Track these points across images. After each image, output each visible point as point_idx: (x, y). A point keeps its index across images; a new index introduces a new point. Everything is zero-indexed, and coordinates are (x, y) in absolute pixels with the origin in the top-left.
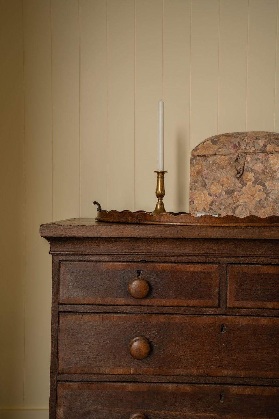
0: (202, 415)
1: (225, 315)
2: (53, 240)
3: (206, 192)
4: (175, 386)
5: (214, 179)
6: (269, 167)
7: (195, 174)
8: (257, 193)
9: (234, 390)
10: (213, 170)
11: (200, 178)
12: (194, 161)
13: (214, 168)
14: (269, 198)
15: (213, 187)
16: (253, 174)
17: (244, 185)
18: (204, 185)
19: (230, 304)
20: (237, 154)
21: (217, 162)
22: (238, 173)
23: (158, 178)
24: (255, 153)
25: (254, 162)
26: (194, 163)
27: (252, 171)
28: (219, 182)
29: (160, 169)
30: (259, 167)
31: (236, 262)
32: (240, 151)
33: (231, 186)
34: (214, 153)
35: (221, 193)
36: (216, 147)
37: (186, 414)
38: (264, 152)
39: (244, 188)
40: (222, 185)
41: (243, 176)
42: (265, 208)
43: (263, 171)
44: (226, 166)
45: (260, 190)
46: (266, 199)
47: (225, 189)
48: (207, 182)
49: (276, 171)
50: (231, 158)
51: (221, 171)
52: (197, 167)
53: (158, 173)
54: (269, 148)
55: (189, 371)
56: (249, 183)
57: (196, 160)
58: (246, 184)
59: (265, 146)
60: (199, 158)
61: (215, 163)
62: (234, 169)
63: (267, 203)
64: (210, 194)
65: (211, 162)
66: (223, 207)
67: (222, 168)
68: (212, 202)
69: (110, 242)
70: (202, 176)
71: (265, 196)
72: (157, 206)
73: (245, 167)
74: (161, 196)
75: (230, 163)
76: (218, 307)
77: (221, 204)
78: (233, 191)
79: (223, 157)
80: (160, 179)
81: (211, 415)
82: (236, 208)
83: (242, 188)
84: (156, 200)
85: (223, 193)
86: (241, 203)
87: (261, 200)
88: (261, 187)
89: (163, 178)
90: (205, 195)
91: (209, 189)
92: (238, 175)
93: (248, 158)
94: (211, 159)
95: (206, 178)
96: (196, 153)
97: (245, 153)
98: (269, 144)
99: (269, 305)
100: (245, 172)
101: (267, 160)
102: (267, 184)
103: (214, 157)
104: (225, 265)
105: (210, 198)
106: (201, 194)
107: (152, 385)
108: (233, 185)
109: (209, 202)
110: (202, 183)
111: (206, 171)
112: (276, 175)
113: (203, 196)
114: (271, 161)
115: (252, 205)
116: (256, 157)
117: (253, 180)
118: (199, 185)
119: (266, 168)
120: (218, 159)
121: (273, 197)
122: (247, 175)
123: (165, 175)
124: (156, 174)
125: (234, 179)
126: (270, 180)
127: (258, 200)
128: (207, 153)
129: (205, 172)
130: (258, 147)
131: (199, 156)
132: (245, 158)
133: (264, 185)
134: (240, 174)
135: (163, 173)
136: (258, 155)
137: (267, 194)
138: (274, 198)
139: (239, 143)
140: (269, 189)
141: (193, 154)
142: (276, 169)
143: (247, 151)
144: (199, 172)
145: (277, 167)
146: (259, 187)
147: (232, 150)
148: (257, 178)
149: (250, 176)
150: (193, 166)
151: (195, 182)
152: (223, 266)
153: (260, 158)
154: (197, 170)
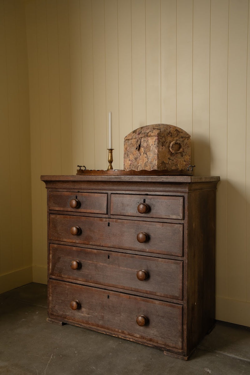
0: (101, 264)
1: (110, 218)
2: (47, 182)
3: (128, 159)
4: (91, 250)
5: (131, 152)
8: (145, 158)
9: (114, 254)
11: (126, 152)
12: (125, 142)
13: (131, 146)
15: (131, 156)
17: (141, 154)
18: (128, 156)
19: (112, 213)
21: (132, 143)
23: (109, 152)
25: (144, 142)
29: (110, 148)
30: (145, 144)
31: (115, 193)
32: (140, 137)
33: (136, 156)
34: (132, 138)
36: (133, 135)
37: (95, 263)
38: (148, 136)
39: (140, 156)
40: (133, 155)
41: (140, 150)
42: (147, 166)
43: (146, 147)
46: (147, 162)
47: (134, 157)
48: (129, 153)
50: (136, 140)
51: (133, 147)
53: (109, 150)
54: (149, 134)
56: (142, 153)
59: (148, 133)
61: (131, 143)
63: (148, 164)
64: (130, 160)
66: (134, 167)
68: (130, 164)
70: (127, 151)
71: (147, 160)
72: (109, 167)
73: (141, 145)
74: (111, 162)
76: (107, 214)
77: (133, 165)
78: (137, 158)
79: (134, 140)
81: (105, 264)
82: (138, 167)
84: (108, 164)
85: (134, 159)
86: (140, 165)
89: (111, 153)
91: (129, 157)
92: (137, 149)
93: (142, 140)
96: (126, 138)
97: (142, 138)
98: (150, 132)
101: (148, 141)
102: (148, 153)
103: (131, 140)
105: (130, 162)
107: (82, 248)
108: (137, 155)
109: (129, 164)
111: (128, 148)
113: (127, 161)
115: (143, 166)
117: (143, 152)
118: (126, 155)
119: (147, 145)
123: (113, 151)
125: (137, 152)
126: (149, 152)
127: (145, 162)
128: (129, 138)
130: (146, 134)
131: (127, 140)
132: (140, 140)
133: (147, 155)
134: (139, 148)
135: (111, 150)
136: (145, 138)
138: (150, 161)
139: (140, 132)
140: (148, 156)
141: (125, 139)
142: (151, 146)
143: (142, 136)
144: (126, 149)
145: (151, 144)
146: (145, 155)
147: (137, 136)
148: (145, 151)
149: (142, 149)
150: (124, 145)
151: (125, 154)
152: (109, 194)
153: (146, 140)
154: (126, 147)
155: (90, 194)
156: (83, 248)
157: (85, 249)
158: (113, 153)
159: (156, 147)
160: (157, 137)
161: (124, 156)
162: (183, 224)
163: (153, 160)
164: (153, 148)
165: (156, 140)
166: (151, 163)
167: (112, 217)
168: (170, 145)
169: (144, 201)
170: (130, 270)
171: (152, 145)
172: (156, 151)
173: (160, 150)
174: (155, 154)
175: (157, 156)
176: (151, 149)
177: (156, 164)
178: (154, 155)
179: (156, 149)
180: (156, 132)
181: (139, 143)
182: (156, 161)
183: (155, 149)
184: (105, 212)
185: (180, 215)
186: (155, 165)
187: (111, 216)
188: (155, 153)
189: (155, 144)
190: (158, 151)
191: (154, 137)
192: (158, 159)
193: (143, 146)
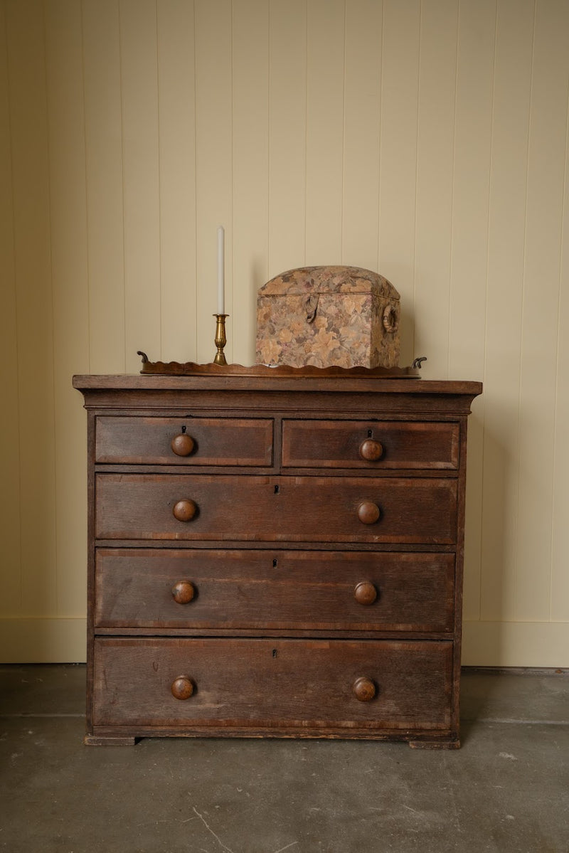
0: (254, 581)
1: (280, 475)
2: (87, 392)
3: (275, 340)
4: (224, 552)
5: (284, 325)
6: (343, 311)
7: (263, 319)
8: (331, 340)
9: (289, 555)
10: (282, 313)
11: (268, 323)
12: (262, 302)
13: (284, 311)
14: (343, 347)
15: (282, 333)
16: (326, 319)
17: (317, 331)
18: (273, 332)
19: (284, 464)
20: (309, 295)
21: (287, 303)
22: (309, 318)
23: (218, 323)
24: (329, 293)
25: (328, 304)
26: (262, 304)
27: (325, 315)
28: (289, 328)
29: (220, 313)
30: (332, 310)
31: (292, 417)
32: (313, 291)
33: (302, 333)
34: (284, 293)
35: (291, 342)
36: (287, 285)
37: (237, 580)
38: (339, 292)
39: (316, 335)
40: (292, 332)
41: (315, 321)
42: (338, 359)
43: (336, 314)
44: (298, 309)
45: (334, 338)
46: (339, 348)
47: (295, 336)
48: (276, 328)
49: (350, 316)
50: (302, 300)
51: (291, 314)
52: (265, 310)
53: (218, 317)
54: (344, 288)
55: (240, 535)
56: (322, 330)
57: (264, 301)
58: (319, 330)
59: (340, 285)
60: (267, 298)
61: (285, 305)
62: (305, 313)
63: (341, 353)
64: (279, 343)
65: (280, 304)
66: (294, 358)
67: (293, 311)
68: (282, 352)
69: (152, 394)
70: (271, 321)
71: (339, 345)
72: (216, 357)
73: (318, 311)
74: (221, 345)
75: (301, 305)
76: (272, 466)
77: (292, 355)
78: (305, 339)
79: (294, 298)
80: (220, 324)
81: (263, 581)
82: (308, 359)
83: (314, 335)
84: (215, 349)
85: (294, 341)
86: (313, 354)
87: (334, 349)
88: (335, 335)
89: (223, 323)
90: (274, 345)
91: (279, 336)
92: (310, 320)
93: (322, 300)
94: (280, 300)
95: (275, 323)
96: (264, 292)
97: (319, 293)
98: (345, 283)
99: (328, 463)
100: (317, 316)
101: (341, 303)
102: (341, 330)
103: (283, 298)
104: (279, 421)
105: (280, 348)
106: (268, 343)
107: (200, 551)
108: (304, 331)
109: (278, 352)
110: (270, 329)
113: (271, 345)
114: (345, 303)
115: (325, 356)
116: (330, 298)
117: (327, 326)
118: (266, 331)
119: (340, 311)
120: (288, 300)
121: (347, 345)
122: (320, 320)
123: (226, 319)
124: (215, 318)
125: (306, 325)
126: (344, 326)
127: (332, 349)
128: (276, 293)
129: (273, 316)
130: (332, 287)
131: (267, 296)
132: (317, 299)
133: (337, 332)
134: (312, 318)
135: (224, 316)
136: (331, 296)
137: (341, 343)
138: (348, 347)
139: (313, 281)
140: (343, 336)
141: (260, 294)
142: (351, 313)
143: (321, 291)
144: (266, 316)
145: (352, 310)
146: (333, 334)
147: (305, 290)
148: (330, 325)
149: (322, 321)
150: (259, 307)
151: (261, 328)
153: (334, 299)
154: (265, 313)
155: (223, 420)
156: (202, 551)
157: (208, 551)
159: (367, 318)
160: (370, 297)
161: (258, 334)
162: (457, 478)
163: (357, 345)
164: (357, 319)
165: (366, 302)
166: (351, 351)
167: (285, 471)
168: (385, 315)
169: (369, 433)
170: (332, 585)
171: (356, 311)
172: (369, 326)
173: (374, 322)
174: (363, 333)
175: (369, 337)
176: (353, 321)
177: (368, 354)
178: (363, 335)
179: (367, 321)
180: (365, 285)
181: (313, 306)
182: (366, 346)
183: (365, 321)
184: (268, 463)
185: (453, 460)
186: (365, 356)
187: (283, 469)
188: (365, 329)
189: (363, 311)
190: (372, 326)
191: (362, 295)
192: (372, 343)
193: (325, 314)
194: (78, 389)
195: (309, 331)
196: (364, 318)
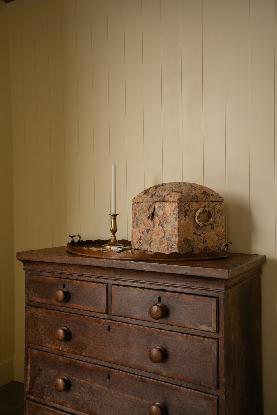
0: (98, 386)
1: (111, 320)
2: (25, 262)
3: (138, 230)
4: (83, 363)
5: (141, 221)
8: (160, 232)
12: (133, 206)
13: (141, 212)
14: (165, 237)
15: (141, 226)
16: (158, 218)
17: (154, 225)
18: (137, 225)
20: (151, 203)
21: (143, 208)
23: (112, 219)
24: (160, 201)
25: (159, 209)
28: (143, 223)
29: (113, 213)
30: (161, 212)
31: (117, 283)
32: (153, 200)
34: (142, 201)
36: (144, 196)
37: (89, 383)
38: (164, 201)
39: (154, 228)
40: (144, 225)
41: (153, 219)
42: (163, 244)
43: (163, 216)
44: (147, 211)
46: (164, 237)
47: (146, 228)
48: (139, 222)
49: (168, 216)
51: (144, 214)
53: (112, 215)
54: (166, 199)
56: (157, 225)
59: (165, 196)
63: (165, 241)
64: (140, 232)
65: (140, 208)
66: (145, 241)
68: (141, 237)
70: (136, 218)
73: (155, 213)
74: (114, 231)
75: (148, 209)
77: (144, 239)
78: (150, 230)
79: (146, 204)
80: (113, 220)
81: (103, 387)
82: (151, 242)
83: (153, 228)
85: (145, 231)
86: (153, 240)
87: (162, 238)
88: (162, 228)
89: (115, 219)
91: (139, 227)
93: (156, 206)
94: (140, 206)
95: (138, 220)
96: (135, 201)
97: (156, 202)
98: (167, 195)
101: (164, 208)
102: (164, 225)
103: (141, 204)
105: (140, 235)
106: (135, 231)
108: (149, 225)
109: (139, 237)
110: (136, 223)
111: (137, 215)
112: (169, 219)
113: (137, 232)
114: (166, 208)
115: (158, 242)
117: (158, 222)
118: (135, 224)
119: (164, 213)
120: (143, 205)
121: (167, 235)
123: (117, 217)
124: (110, 216)
125: (150, 221)
126: (166, 223)
127: (161, 238)
128: (139, 201)
130: (162, 198)
131: (136, 203)
132: (154, 206)
133: (163, 227)
134: (152, 216)
135: (115, 216)
136: (161, 203)
137: (165, 234)
138: (168, 237)
139: (155, 194)
140: (165, 230)
141: (133, 201)
142: (168, 215)
143: (156, 200)
144: (135, 215)
145: (169, 213)
146: (161, 228)
147: (150, 200)
148: (160, 221)
149: (156, 219)
150: (133, 210)
151: (133, 222)
152: (110, 285)
153: (161, 206)
154: (134, 213)
155: (83, 282)
156: (74, 360)
157: (75, 360)
158: (117, 219)
159: (176, 218)
160: (177, 204)
161: (132, 225)
162: (218, 339)
163: (171, 236)
164: (171, 219)
165: (175, 208)
166: (169, 239)
167: (113, 318)
168: (196, 215)
169: (160, 300)
170: (140, 400)
171: (170, 214)
172: (177, 223)
173: (182, 222)
174: (174, 228)
175: (177, 231)
176: (169, 220)
177: (177, 243)
180: (176, 197)
181: (152, 210)
182: (176, 237)
183: (175, 220)
184: (104, 311)
185: (212, 325)
186: (175, 244)
187: (112, 316)
188: (175, 226)
189: (174, 214)
190: (179, 224)
191: (174, 204)
192: (179, 235)
193: (158, 215)
194: (20, 260)
195: (151, 225)
196: (174, 219)
